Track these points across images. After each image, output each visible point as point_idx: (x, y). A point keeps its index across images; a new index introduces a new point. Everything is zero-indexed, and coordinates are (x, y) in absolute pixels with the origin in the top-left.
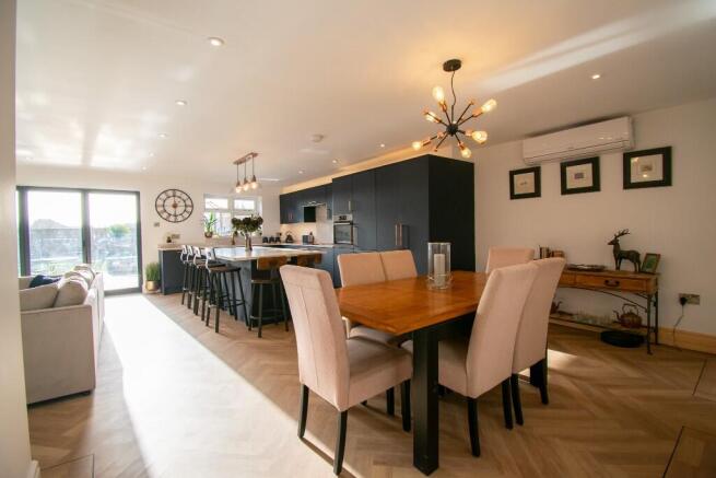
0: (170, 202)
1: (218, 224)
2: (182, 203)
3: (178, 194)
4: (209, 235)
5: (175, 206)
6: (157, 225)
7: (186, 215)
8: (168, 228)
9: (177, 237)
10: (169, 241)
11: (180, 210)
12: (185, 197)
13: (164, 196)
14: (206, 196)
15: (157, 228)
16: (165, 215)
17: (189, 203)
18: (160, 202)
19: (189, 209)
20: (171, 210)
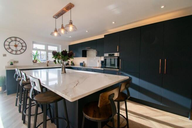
0: (13, 43)
1: (39, 57)
2: (20, 45)
3: (18, 40)
4: (35, 62)
5: (16, 46)
6: (5, 55)
7: (22, 51)
8: (11, 57)
9: (17, 62)
10: (12, 64)
11: (19, 48)
12: (22, 42)
13: (9, 40)
14: (33, 42)
15: (5, 57)
16: (10, 50)
17: (24, 45)
18: (7, 43)
19: (24, 48)
20: (14, 48)
